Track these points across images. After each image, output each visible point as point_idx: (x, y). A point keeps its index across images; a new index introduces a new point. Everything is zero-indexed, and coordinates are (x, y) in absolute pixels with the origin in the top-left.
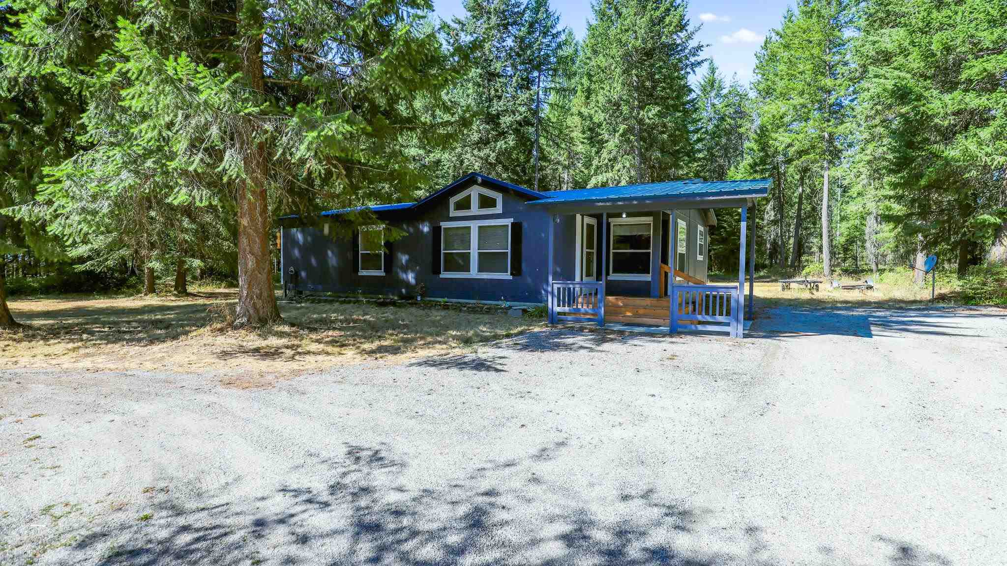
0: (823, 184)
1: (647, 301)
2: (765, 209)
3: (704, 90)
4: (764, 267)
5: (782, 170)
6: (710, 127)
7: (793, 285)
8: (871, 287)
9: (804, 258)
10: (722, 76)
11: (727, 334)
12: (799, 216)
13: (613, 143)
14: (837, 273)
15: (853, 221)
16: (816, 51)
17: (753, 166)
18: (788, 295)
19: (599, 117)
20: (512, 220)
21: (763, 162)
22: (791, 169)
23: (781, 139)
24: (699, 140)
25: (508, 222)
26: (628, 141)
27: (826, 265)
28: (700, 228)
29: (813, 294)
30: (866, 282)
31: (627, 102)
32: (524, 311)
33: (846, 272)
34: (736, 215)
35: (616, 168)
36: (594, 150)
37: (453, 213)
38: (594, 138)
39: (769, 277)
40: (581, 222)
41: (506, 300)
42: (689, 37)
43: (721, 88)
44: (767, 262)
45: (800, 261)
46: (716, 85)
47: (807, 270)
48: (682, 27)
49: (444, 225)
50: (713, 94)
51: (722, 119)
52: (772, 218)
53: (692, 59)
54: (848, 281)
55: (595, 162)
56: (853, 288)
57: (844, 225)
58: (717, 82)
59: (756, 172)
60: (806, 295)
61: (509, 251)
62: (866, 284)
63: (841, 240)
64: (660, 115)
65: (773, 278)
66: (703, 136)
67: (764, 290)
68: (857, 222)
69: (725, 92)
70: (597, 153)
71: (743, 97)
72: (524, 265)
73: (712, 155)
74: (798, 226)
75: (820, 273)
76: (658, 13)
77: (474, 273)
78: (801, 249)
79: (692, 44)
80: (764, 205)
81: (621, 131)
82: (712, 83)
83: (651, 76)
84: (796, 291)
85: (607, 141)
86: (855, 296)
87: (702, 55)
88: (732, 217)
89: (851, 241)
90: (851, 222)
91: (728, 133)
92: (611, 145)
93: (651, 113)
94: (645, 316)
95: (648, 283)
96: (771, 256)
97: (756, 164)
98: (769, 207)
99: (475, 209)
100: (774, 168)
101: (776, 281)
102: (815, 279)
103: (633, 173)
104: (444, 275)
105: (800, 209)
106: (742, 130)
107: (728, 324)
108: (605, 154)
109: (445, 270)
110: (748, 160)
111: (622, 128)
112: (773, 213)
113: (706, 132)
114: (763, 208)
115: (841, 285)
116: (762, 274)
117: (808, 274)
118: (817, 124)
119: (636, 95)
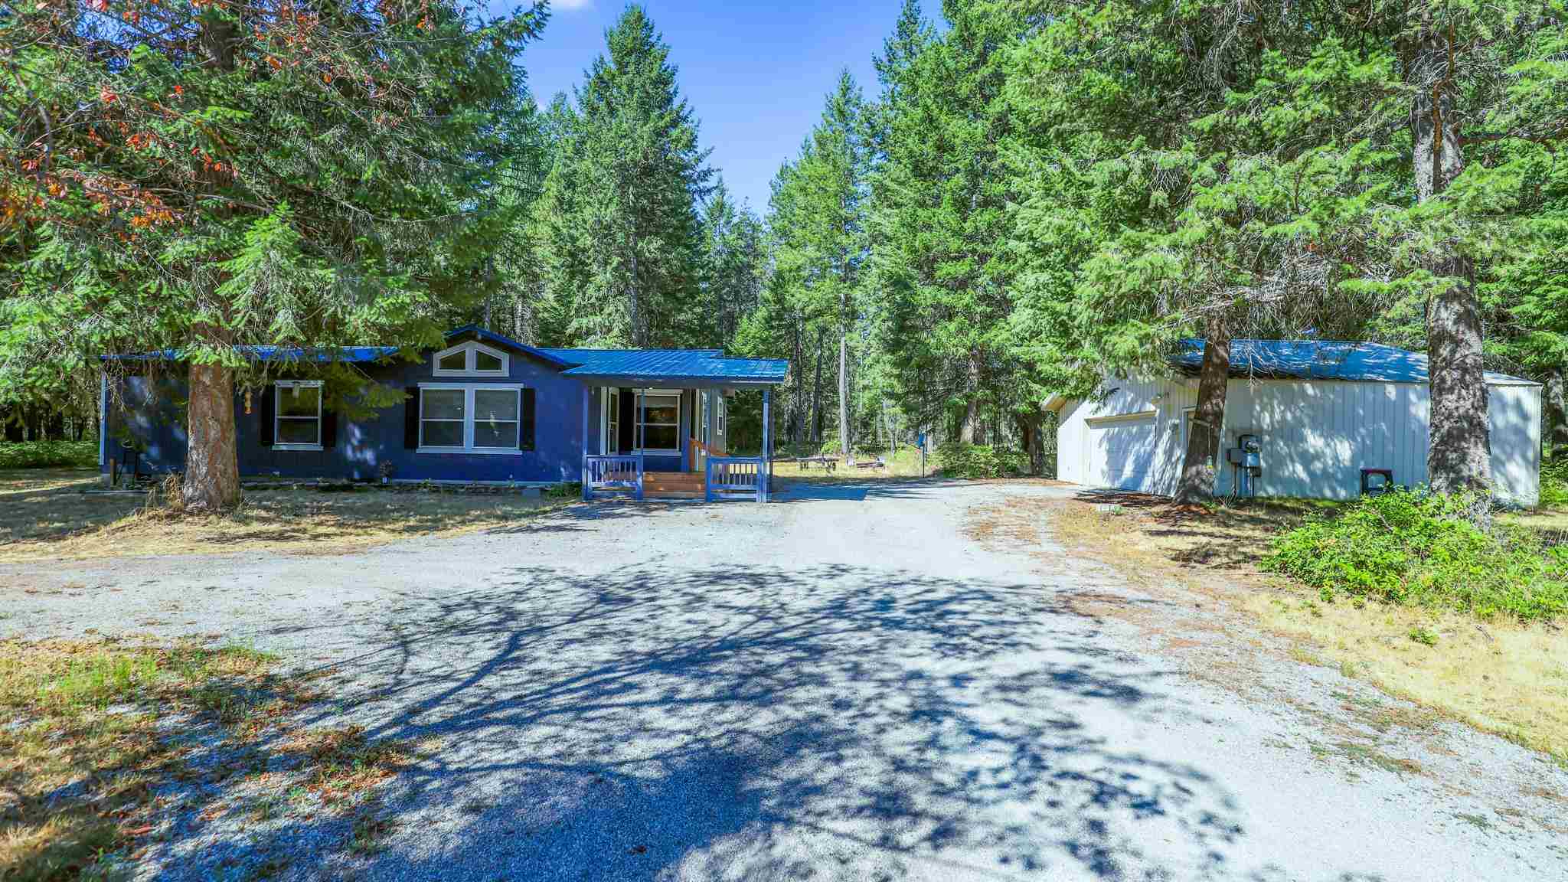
0: (840, 350)
1: (679, 476)
3: (711, 215)
4: (782, 443)
5: (800, 327)
6: (719, 263)
7: (812, 464)
8: (881, 465)
9: (825, 433)
10: (733, 200)
11: (754, 500)
12: (818, 382)
13: (602, 277)
14: (854, 451)
16: (832, 203)
17: (769, 320)
18: (805, 473)
19: (585, 241)
20: (521, 386)
21: (779, 317)
22: (810, 326)
23: (798, 296)
24: (706, 278)
25: (517, 387)
26: (623, 277)
27: (844, 440)
28: (720, 400)
29: (829, 473)
30: (880, 460)
31: (622, 228)
32: (543, 490)
33: (867, 451)
35: (607, 311)
36: (576, 283)
37: (437, 372)
38: (577, 268)
39: (788, 456)
40: (607, 393)
41: (516, 478)
42: (699, 160)
43: (731, 215)
44: (785, 438)
45: (821, 438)
46: (726, 211)
47: (825, 447)
48: (690, 145)
49: (424, 386)
50: (722, 221)
51: (733, 254)
52: (790, 384)
53: (702, 185)
54: (864, 459)
55: (577, 300)
56: (866, 465)
57: (867, 394)
58: (727, 206)
59: (772, 327)
60: (823, 474)
61: (518, 422)
62: (879, 462)
63: (861, 411)
64: (661, 249)
65: (792, 457)
66: (709, 273)
67: (784, 470)
69: (735, 220)
70: (580, 287)
71: (755, 228)
72: (537, 438)
73: (721, 298)
74: (818, 393)
75: (838, 451)
76: (662, 123)
77: (468, 446)
78: (822, 423)
79: (703, 166)
81: (614, 264)
82: (721, 207)
83: (650, 197)
84: (814, 469)
85: (594, 275)
86: (868, 473)
87: (712, 182)
91: (739, 271)
92: (600, 279)
93: (651, 246)
94: (678, 489)
95: (677, 459)
96: (790, 430)
97: (772, 318)
99: (470, 369)
100: (791, 325)
101: (795, 460)
102: (834, 457)
103: (628, 319)
104: (422, 449)
105: (819, 376)
106: (756, 273)
107: (754, 492)
108: (591, 290)
109: (425, 443)
110: (761, 313)
111: (616, 260)
113: (714, 269)
115: (856, 463)
116: (782, 453)
117: (827, 452)
118: (833, 283)
119: (632, 219)
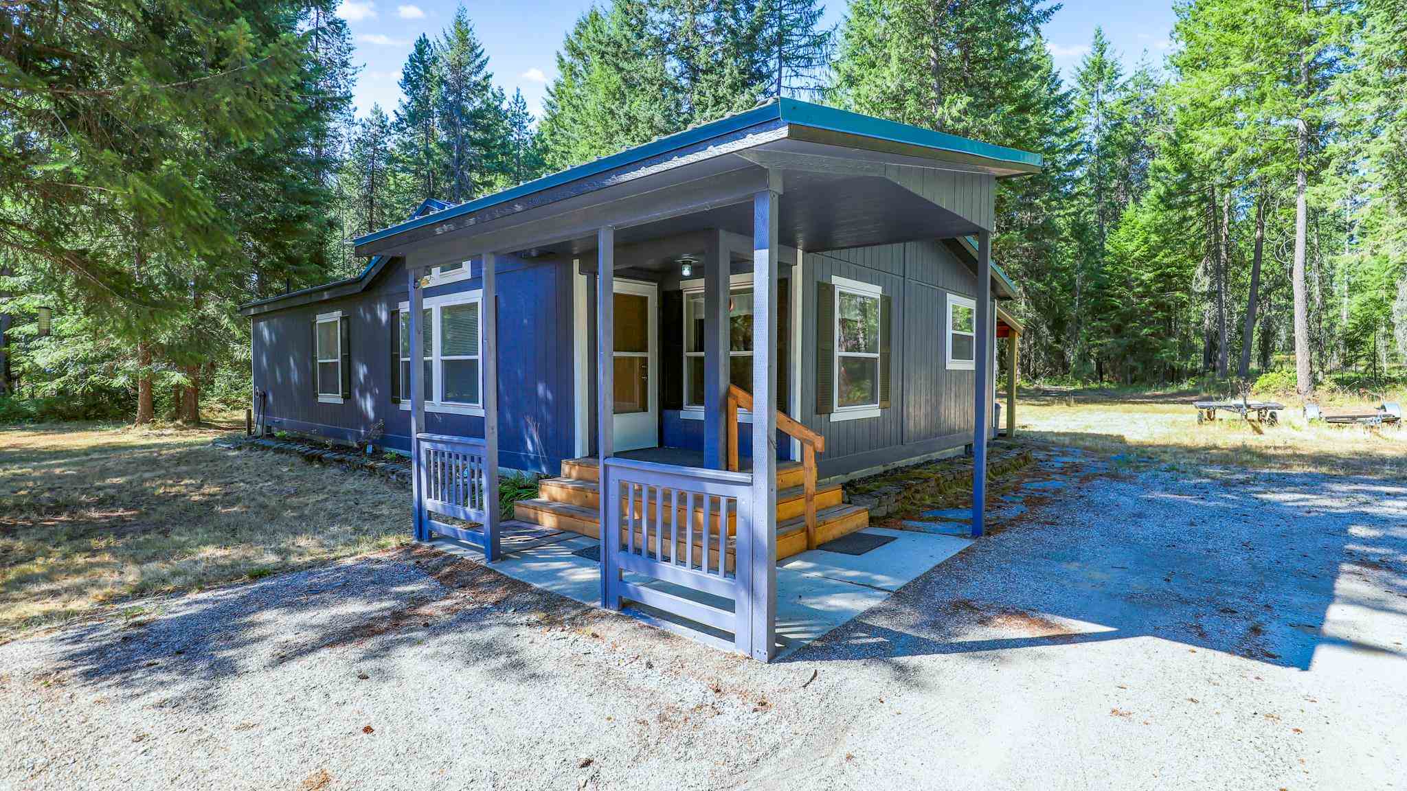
0: (1295, 220)
2: (1193, 274)
3: (1083, 81)
4: (1193, 373)
6: (1097, 141)
7: (1219, 414)
8: (1393, 421)
10: (1117, 55)
12: (1256, 283)
14: (1325, 388)
15: (1374, 292)
17: (1165, 198)
20: (481, 293)
21: (1184, 189)
24: (1077, 163)
25: (478, 296)
27: (1299, 372)
28: (961, 301)
29: (1260, 433)
30: (1383, 407)
33: (1348, 384)
34: (1138, 286)
39: (1195, 393)
43: (1115, 75)
46: (1107, 70)
47: (1263, 381)
49: (403, 307)
50: (1101, 86)
51: (1119, 126)
52: (1206, 289)
54: (1350, 404)
56: (1353, 420)
57: (1358, 298)
58: (1109, 65)
59: (1170, 207)
61: (479, 356)
62: (1382, 412)
65: (1205, 395)
66: (1081, 157)
68: (1383, 294)
69: (1122, 80)
71: (1158, 88)
74: (1255, 300)
75: (1289, 388)
80: (1189, 266)
82: (1100, 68)
88: (1130, 288)
89: (1368, 326)
90: (1369, 295)
91: (1131, 149)
97: (1170, 194)
98: (1200, 271)
99: (436, 274)
100: (1204, 199)
102: (1273, 400)
105: (1256, 272)
110: (1157, 188)
112: (1207, 280)
113: (1089, 150)
114: (1189, 272)
115: (1325, 414)
116: (1185, 386)
117: (1265, 389)
118: (1279, 105)
